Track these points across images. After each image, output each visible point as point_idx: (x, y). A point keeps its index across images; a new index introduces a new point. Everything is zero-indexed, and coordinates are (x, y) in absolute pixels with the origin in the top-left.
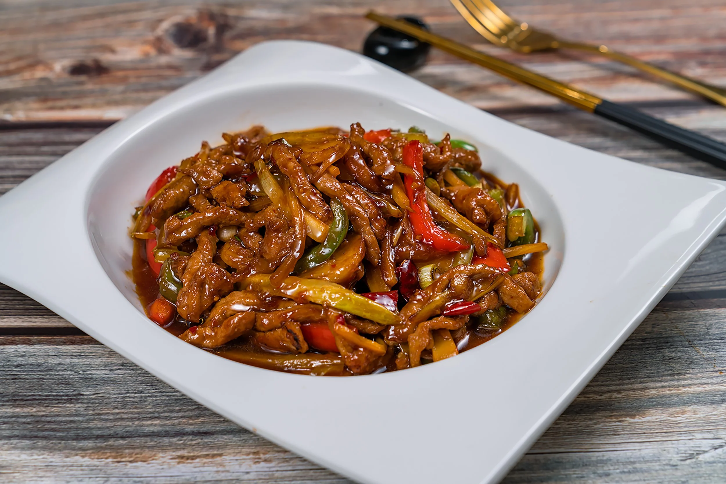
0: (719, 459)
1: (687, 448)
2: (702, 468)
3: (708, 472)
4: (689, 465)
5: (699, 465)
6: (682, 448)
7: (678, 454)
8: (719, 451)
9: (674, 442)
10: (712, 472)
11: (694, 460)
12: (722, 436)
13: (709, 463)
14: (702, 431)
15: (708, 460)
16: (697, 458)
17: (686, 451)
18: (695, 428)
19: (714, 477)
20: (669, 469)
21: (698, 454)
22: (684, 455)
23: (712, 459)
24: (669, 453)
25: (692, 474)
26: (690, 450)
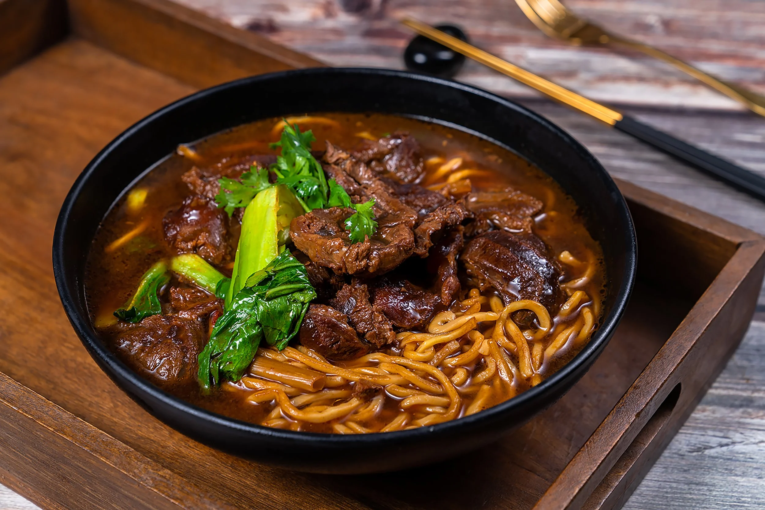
0: (721, 455)
1: (697, 442)
2: (705, 460)
3: (708, 465)
4: (694, 456)
5: (703, 458)
6: (693, 441)
7: (688, 445)
8: (724, 449)
9: (688, 435)
10: (712, 466)
11: (700, 453)
12: (731, 436)
13: (713, 457)
14: (714, 430)
15: (712, 455)
16: (703, 452)
17: (695, 444)
18: (710, 426)
19: (713, 470)
20: (676, 458)
21: (705, 449)
22: (693, 447)
23: (716, 455)
24: (680, 443)
25: (695, 465)
26: (700, 444)
